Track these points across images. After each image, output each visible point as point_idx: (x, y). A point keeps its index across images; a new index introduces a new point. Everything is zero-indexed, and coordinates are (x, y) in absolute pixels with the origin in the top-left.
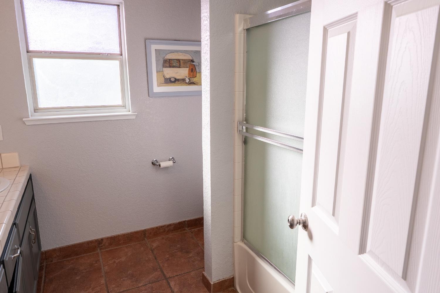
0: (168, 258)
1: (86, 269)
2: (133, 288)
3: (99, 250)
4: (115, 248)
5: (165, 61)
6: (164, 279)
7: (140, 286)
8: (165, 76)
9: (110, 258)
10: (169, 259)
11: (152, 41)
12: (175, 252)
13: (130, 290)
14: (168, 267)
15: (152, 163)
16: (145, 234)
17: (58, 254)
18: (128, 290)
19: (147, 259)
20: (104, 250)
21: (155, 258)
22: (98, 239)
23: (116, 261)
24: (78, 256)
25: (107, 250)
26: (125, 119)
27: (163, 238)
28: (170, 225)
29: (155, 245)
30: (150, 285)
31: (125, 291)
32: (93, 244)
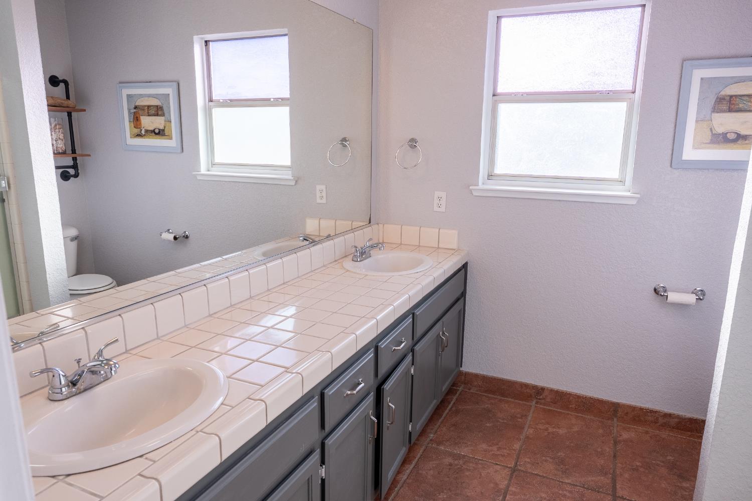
0: (637, 466)
1: (503, 419)
2: (553, 479)
3: (534, 403)
4: (559, 410)
5: (720, 100)
6: (609, 494)
7: (565, 483)
8: (713, 129)
9: (543, 421)
10: (637, 470)
11: (696, 62)
12: (658, 465)
13: (547, 478)
14: (629, 481)
15: (655, 290)
16: (616, 411)
17: (480, 384)
18: (544, 477)
19: (599, 450)
20: (541, 406)
21: (615, 456)
22: (537, 386)
23: (550, 429)
24: (503, 398)
25: (545, 407)
26: (616, 204)
27: (647, 432)
28: (670, 415)
29: (625, 435)
30: (582, 489)
31: (539, 476)
32: (528, 390)
